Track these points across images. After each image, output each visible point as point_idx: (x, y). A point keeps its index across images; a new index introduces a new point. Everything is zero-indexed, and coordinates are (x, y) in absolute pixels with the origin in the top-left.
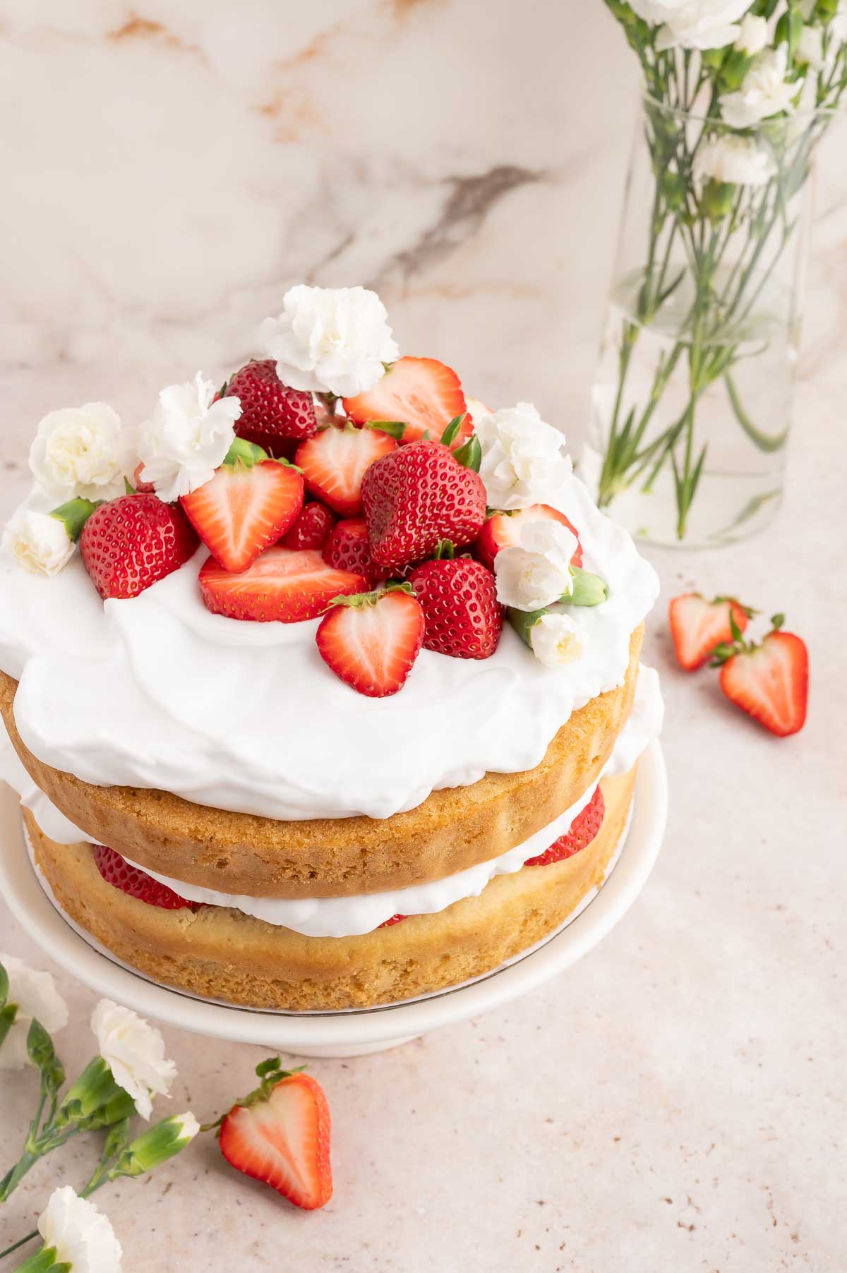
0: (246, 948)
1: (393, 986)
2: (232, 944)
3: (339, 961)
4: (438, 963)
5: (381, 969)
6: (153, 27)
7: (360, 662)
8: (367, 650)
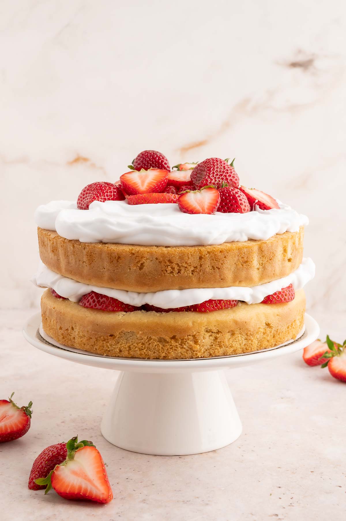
0: (147, 322)
1: (210, 346)
2: (142, 320)
3: (188, 326)
4: (230, 337)
5: (206, 334)
6: (85, 160)
7: (195, 207)
8: (198, 203)
